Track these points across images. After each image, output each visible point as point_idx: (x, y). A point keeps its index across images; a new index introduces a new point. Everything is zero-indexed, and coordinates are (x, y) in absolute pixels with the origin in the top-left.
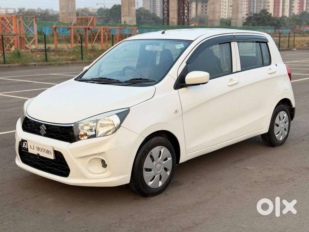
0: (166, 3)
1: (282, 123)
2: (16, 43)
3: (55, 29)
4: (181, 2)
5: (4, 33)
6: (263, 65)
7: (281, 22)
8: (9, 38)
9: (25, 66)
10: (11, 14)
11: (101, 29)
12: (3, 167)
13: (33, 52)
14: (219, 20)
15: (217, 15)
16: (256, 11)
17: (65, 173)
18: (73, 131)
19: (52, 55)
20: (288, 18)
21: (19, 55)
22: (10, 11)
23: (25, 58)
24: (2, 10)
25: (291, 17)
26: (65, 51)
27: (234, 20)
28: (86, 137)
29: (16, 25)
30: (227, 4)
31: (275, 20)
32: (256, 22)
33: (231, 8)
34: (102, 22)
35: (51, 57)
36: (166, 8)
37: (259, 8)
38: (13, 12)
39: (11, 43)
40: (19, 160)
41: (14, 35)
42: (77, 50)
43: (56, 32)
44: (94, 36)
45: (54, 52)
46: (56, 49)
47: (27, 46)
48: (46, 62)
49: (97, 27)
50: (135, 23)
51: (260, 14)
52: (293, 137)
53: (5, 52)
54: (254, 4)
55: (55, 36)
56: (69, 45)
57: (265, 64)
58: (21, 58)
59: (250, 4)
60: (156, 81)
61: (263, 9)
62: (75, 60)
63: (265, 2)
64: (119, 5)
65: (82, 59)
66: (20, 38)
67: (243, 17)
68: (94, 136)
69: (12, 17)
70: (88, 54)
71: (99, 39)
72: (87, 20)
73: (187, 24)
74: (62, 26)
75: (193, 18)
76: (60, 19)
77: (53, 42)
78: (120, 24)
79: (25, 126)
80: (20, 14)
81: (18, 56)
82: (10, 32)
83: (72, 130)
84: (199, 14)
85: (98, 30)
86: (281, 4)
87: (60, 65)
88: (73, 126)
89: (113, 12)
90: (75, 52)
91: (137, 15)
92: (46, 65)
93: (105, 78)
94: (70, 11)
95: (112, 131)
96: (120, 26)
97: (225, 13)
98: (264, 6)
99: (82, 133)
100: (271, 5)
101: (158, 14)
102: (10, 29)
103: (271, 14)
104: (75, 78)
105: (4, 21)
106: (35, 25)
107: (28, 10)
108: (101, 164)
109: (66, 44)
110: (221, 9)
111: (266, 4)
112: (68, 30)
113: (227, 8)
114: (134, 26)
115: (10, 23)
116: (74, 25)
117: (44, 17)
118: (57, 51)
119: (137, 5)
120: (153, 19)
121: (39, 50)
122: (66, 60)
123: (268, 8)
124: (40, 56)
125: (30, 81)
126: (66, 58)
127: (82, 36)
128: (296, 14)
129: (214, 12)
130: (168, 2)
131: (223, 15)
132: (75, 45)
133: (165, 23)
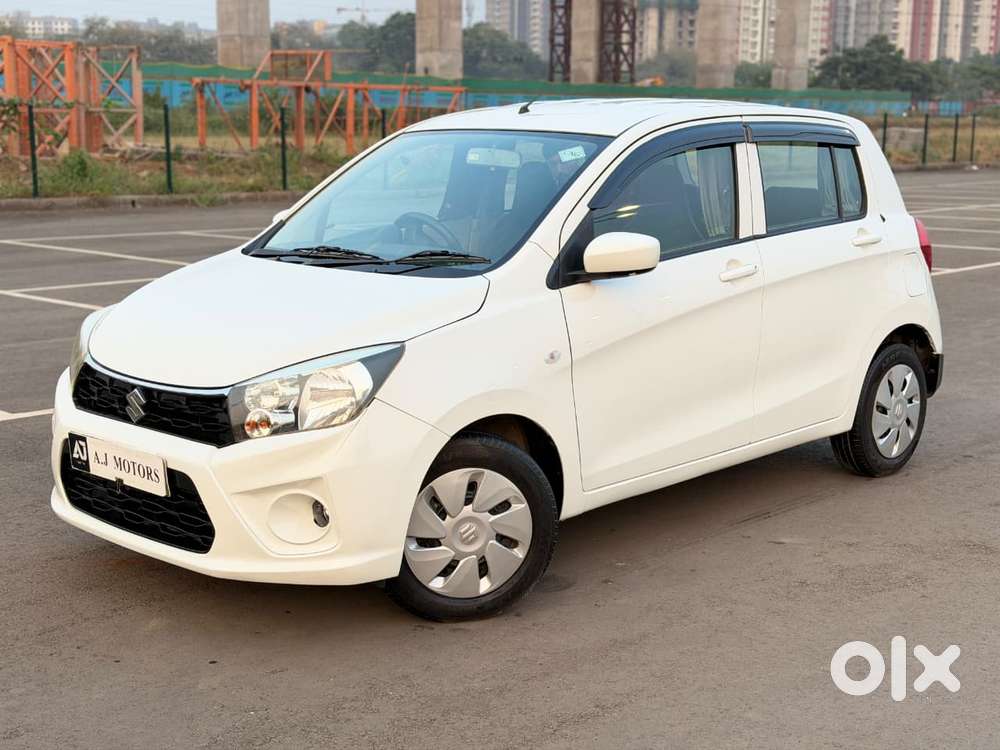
0: (561, 12)
1: (899, 401)
2: (74, 130)
3: (201, 88)
4: (610, 8)
5: (37, 99)
6: (840, 217)
7: (935, 77)
8: (52, 115)
9: (101, 204)
10: (61, 38)
11: (347, 92)
12: (16, 522)
13: (127, 162)
14: (734, 67)
15: (727, 50)
16: (855, 41)
17: (200, 540)
18: (226, 411)
19: (188, 172)
20: (956, 64)
21: (82, 169)
22: (59, 26)
23: (101, 180)
24: (33, 23)
25: (968, 64)
26: (231, 160)
27: (781, 68)
28: (266, 431)
29: (77, 74)
30: (760, 17)
31: (915, 72)
32: (852, 76)
33: (772, 30)
34: (351, 68)
35: (185, 177)
36: (560, 26)
37: (863, 31)
38: (69, 30)
39: (57, 129)
40: (61, 497)
41: (69, 106)
42: (268, 157)
43: (202, 97)
44: (325, 113)
45: (196, 163)
46: (200, 153)
47: (109, 140)
48: (168, 193)
49: (337, 85)
50: (459, 75)
51: (866, 53)
52: (937, 447)
53: (39, 159)
54: (847, 17)
55: (199, 110)
56: (245, 141)
57: (844, 215)
58: (88, 179)
59: (836, 17)
60: (493, 262)
61: (877, 36)
62: (261, 190)
63: (883, 13)
64: (409, 14)
65: (285, 187)
66: (88, 114)
67: (811, 61)
68: (292, 427)
69: (65, 46)
70: (305, 169)
71: (340, 123)
72: (304, 61)
73: (627, 80)
74: (222, 78)
75: (648, 61)
76: (220, 55)
77: (191, 131)
78: (411, 75)
79: (83, 394)
80: (91, 36)
81: (78, 173)
82: (57, 97)
83: (224, 406)
84: (667, 47)
85: (338, 93)
86: (936, 20)
87: (213, 204)
88: (226, 394)
89: (391, 35)
90: (262, 162)
91: (467, 48)
92: (168, 204)
93: (337, 250)
94: (251, 33)
95: (348, 413)
96: (407, 83)
97: (753, 47)
98: (881, 26)
99: (253, 416)
100: (905, 21)
101: (535, 46)
102: (55, 88)
103: (901, 52)
104: (244, 246)
105: (36, 61)
106: (137, 75)
107: (117, 24)
108: (311, 516)
109: (235, 136)
110: (741, 31)
111: (887, 18)
112: (242, 91)
113: (759, 28)
114: (456, 82)
115: (56, 66)
116: (263, 76)
117: (167, 49)
118: (205, 161)
119: (470, 15)
120: (518, 60)
121: (147, 155)
122: (232, 188)
123: (894, 31)
124: (150, 175)
125: (113, 252)
126: (233, 181)
127: (287, 112)
128: (984, 52)
129: (715, 42)
130: (568, 6)
131: (746, 52)
132: (262, 141)
133: (558, 77)
